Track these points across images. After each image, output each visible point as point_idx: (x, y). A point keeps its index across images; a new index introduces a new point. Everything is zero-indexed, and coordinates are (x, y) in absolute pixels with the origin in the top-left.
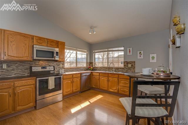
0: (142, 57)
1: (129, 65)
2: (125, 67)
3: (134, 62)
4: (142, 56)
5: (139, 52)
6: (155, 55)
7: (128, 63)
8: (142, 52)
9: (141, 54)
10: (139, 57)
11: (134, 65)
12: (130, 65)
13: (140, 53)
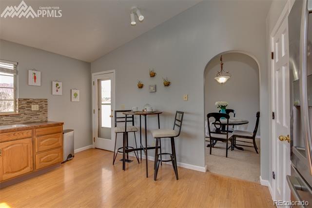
0: (60, 92)
1: (32, 106)
2: (21, 110)
3: (46, 101)
4: (60, 90)
5: (56, 83)
6: (78, 92)
7: (31, 102)
8: (60, 84)
9: (58, 87)
10: (54, 92)
11: (44, 106)
12: (35, 107)
13: (57, 85)
